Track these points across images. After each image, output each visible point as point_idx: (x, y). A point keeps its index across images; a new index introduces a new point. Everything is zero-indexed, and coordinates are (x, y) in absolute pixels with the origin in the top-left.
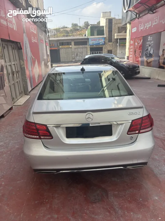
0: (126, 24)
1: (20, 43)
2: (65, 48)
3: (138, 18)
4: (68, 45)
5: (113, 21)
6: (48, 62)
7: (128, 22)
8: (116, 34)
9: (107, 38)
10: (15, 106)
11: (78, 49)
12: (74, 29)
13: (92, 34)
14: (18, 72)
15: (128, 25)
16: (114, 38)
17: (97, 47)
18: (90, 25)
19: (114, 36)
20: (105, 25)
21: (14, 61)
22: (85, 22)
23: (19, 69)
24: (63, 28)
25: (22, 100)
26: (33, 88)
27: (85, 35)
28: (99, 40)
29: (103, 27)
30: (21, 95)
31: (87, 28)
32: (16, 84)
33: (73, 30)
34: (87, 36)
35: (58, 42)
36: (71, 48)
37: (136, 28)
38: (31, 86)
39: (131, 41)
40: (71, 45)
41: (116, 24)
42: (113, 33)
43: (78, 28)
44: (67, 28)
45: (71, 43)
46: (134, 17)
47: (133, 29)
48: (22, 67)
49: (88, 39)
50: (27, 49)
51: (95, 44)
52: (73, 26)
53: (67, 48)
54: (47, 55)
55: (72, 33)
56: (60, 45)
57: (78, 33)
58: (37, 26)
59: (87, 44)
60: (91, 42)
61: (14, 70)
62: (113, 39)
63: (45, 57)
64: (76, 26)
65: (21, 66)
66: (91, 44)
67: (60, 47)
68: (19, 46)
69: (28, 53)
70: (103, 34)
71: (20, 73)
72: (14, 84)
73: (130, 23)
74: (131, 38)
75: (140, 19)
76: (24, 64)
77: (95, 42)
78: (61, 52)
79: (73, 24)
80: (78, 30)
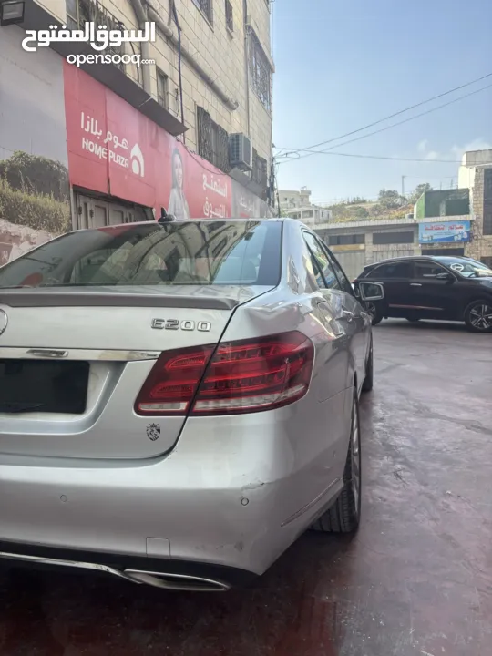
4: (354, 242)
9: (481, 223)
11: (385, 253)
12: (385, 205)
13: (431, 210)
17: (445, 247)
20: (473, 185)
22: (420, 186)
24: (353, 203)
27: (411, 216)
28: (451, 228)
29: (467, 191)
33: (382, 207)
34: (415, 217)
36: (364, 251)
40: (363, 242)
43: (398, 201)
44: (364, 202)
45: (363, 236)
49: (416, 225)
51: (436, 240)
52: (384, 197)
53: (350, 252)
55: (378, 215)
56: (331, 245)
58: (232, 178)
59: (411, 241)
60: (424, 235)
64: (391, 196)
66: (425, 239)
70: (467, 212)
77: (437, 235)
79: (384, 192)
80: (395, 206)
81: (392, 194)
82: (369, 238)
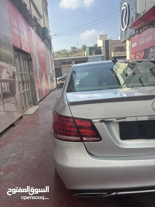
0: (125, 41)
1: (30, 54)
2: (66, 67)
3: (138, 34)
4: (69, 64)
5: (109, 42)
6: (54, 77)
7: (128, 39)
8: (112, 53)
9: (105, 57)
10: (24, 115)
12: (73, 51)
13: (91, 54)
14: (27, 82)
15: (128, 42)
16: (111, 56)
18: (88, 47)
19: (111, 55)
20: (102, 45)
21: (25, 71)
22: (83, 45)
23: (29, 79)
24: (63, 51)
25: (32, 110)
26: (41, 99)
27: (84, 55)
28: (97, 58)
29: (101, 47)
30: (30, 105)
31: (85, 50)
32: (26, 94)
34: (86, 55)
35: (60, 62)
37: (136, 43)
38: (40, 98)
39: (132, 55)
40: (72, 64)
41: (113, 44)
42: (110, 52)
43: (77, 50)
44: (66, 50)
45: (72, 62)
46: (134, 33)
47: (133, 44)
48: (32, 77)
49: (87, 58)
50: (36, 62)
52: (72, 49)
53: (68, 67)
54: (53, 71)
55: (72, 55)
56: (62, 65)
57: (77, 54)
58: (44, 43)
60: (90, 61)
61: (24, 80)
62: (110, 58)
63: (51, 72)
64: (75, 49)
65: (30, 76)
67: (62, 66)
68: (29, 57)
69: (37, 65)
70: (101, 54)
71: (29, 83)
72: (24, 93)
73: (130, 39)
74: (131, 52)
75: (140, 35)
76: (33, 75)
78: (62, 71)
79: (72, 47)
80: (76, 52)
81: (75, 48)
82: (73, 62)
